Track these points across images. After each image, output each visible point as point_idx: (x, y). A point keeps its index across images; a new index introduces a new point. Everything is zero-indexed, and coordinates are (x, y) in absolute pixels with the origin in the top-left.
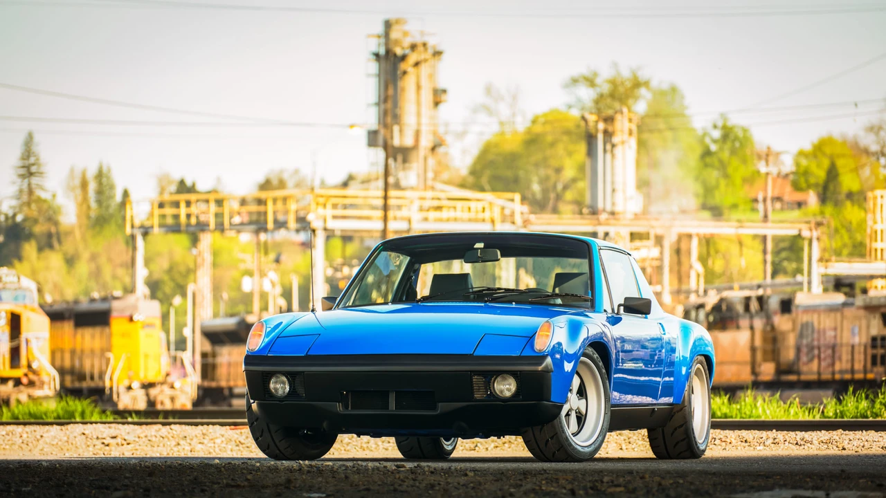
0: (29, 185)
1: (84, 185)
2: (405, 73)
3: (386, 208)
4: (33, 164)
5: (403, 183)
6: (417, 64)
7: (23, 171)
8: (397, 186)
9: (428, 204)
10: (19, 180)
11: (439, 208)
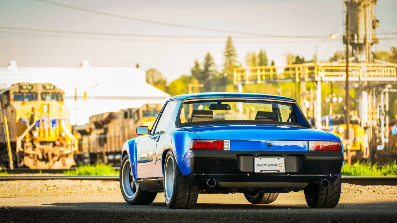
0: (230, 60)
1: (254, 59)
2: (360, 10)
3: (347, 71)
4: (231, 51)
5: (360, 60)
6: (365, 6)
7: (227, 54)
8: (356, 61)
9: (371, 69)
10: (225, 57)
11: (375, 71)
